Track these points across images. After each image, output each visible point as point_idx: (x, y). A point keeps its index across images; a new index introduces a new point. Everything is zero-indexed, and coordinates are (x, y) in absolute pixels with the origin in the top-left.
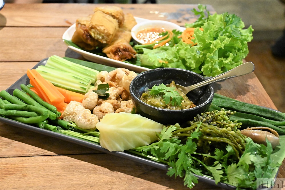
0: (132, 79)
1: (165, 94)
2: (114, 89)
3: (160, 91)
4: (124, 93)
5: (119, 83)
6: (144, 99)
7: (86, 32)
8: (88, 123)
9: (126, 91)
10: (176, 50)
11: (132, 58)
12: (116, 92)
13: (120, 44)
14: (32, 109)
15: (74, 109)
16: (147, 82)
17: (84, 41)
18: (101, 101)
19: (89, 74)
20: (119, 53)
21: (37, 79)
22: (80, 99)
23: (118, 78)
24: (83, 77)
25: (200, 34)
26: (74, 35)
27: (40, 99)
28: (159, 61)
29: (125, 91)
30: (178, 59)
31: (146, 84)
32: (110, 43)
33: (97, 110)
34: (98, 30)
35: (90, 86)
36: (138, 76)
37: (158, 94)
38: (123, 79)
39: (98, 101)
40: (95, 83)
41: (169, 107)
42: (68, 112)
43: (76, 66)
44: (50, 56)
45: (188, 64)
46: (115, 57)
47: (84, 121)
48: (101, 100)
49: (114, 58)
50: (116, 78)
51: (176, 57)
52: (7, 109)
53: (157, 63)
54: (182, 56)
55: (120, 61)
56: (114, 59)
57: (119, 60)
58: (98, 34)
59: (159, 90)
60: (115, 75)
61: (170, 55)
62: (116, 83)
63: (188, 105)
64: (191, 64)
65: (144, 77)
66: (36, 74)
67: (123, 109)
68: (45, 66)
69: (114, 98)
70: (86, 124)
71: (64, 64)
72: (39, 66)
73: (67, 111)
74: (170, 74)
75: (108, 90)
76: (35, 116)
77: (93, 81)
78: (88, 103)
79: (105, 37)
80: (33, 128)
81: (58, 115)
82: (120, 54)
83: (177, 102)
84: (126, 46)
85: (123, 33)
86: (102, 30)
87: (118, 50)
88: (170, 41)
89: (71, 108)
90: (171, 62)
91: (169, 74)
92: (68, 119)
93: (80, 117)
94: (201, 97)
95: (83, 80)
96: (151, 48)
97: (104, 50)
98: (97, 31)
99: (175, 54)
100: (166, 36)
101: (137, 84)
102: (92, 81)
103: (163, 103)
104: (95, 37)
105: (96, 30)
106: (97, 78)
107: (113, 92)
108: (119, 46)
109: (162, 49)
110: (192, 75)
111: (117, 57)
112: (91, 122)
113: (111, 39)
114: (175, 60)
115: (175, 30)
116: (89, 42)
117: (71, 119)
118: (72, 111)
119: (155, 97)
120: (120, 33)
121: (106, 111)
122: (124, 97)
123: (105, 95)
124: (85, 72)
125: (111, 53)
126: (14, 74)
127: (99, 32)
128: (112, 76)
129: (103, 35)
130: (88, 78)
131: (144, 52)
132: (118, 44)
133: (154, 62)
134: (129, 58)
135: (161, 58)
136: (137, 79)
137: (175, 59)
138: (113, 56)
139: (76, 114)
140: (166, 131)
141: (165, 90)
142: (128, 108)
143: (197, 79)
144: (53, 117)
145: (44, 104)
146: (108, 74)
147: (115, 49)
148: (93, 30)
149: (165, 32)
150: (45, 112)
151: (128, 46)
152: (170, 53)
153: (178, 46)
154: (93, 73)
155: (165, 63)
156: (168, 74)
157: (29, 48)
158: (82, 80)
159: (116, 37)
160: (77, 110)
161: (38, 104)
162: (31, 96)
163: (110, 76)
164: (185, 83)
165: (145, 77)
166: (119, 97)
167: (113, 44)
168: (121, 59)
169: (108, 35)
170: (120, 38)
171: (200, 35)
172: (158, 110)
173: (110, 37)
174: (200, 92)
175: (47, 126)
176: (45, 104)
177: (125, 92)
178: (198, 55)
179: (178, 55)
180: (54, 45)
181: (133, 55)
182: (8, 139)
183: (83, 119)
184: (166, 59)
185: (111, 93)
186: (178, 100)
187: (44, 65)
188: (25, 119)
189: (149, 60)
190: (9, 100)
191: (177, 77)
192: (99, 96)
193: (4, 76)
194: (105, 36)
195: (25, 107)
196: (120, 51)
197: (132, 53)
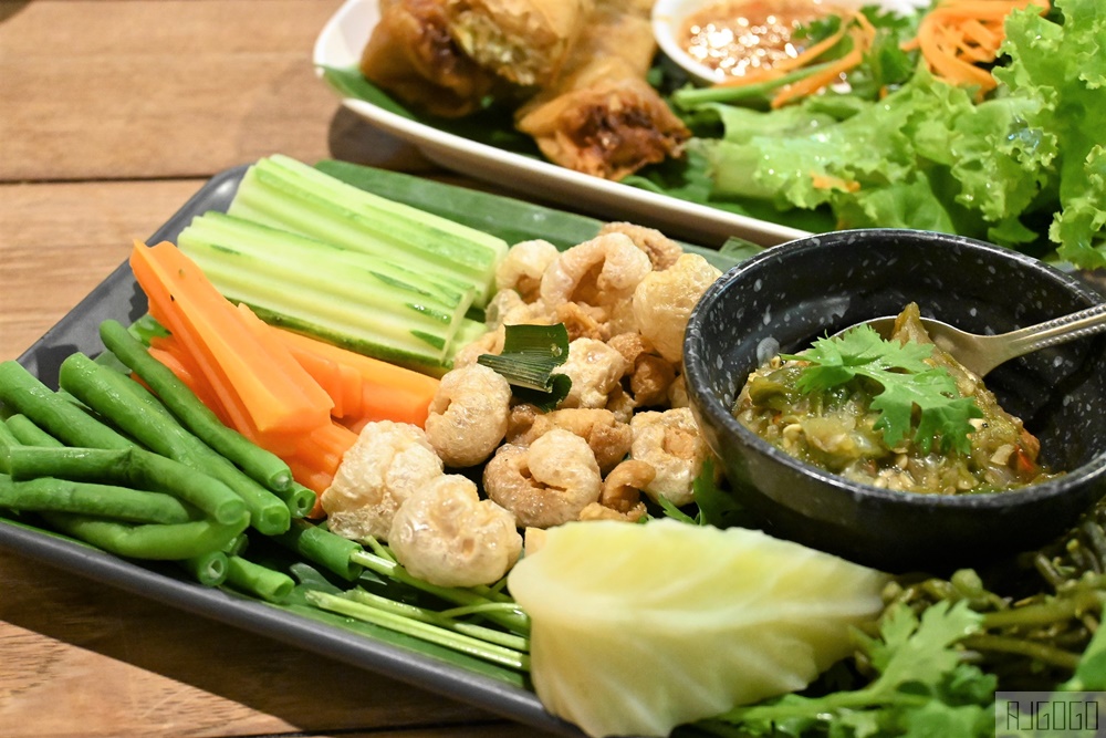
0: (695, 298)
1: (880, 389)
2: (595, 349)
3: (852, 371)
4: (645, 368)
5: (617, 309)
6: (760, 413)
7: (430, 27)
8: (466, 558)
9: (656, 355)
10: (903, 122)
11: (668, 157)
12: (605, 369)
13: (601, 90)
14: (160, 478)
15: (383, 472)
16: (768, 308)
17: (425, 72)
18: (525, 414)
19: (457, 260)
20: (600, 134)
21: (183, 301)
22: (413, 401)
23: (614, 283)
24: (424, 274)
25: (1043, 39)
26: (370, 45)
27: (200, 415)
28: (812, 179)
29: (651, 355)
30: (908, 168)
31: (761, 319)
32: (553, 83)
33: (510, 474)
34: (492, 16)
35: (463, 325)
36: (722, 282)
37: (841, 386)
38: (641, 295)
39: (508, 417)
40: (490, 306)
41: (904, 461)
42: (353, 490)
43: (389, 214)
44: (254, 164)
45: (969, 198)
46: (581, 154)
47: (440, 546)
48: (524, 408)
49: (580, 163)
50: (601, 283)
51: (896, 156)
52: (25, 474)
53: (805, 190)
54: (930, 151)
55: (607, 177)
56: (575, 168)
57: (602, 173)
58: (492, 37)
59: (848, 360)
60: (595, 269)
61: (868, 147)
62: (599, 312)
63: (1004, 442)
64: (981, 194)
65: (753, 283)
66: (180, 271)
67: (647, 466)
68: (229, 217)
69: (595, 397)
70: (452, 564)
71: (326, 202)
72: (197, 220)
73: (347, 483)
74: (890, 263)
75: (562, 359)
76: (175, 520)
77: (478, 293)
78: (461, 432)
79: (529, 52)
80: (163, 586)
81: (301, 503)
82: (606, 141)
83: (951, 431)
84: (634, 97)
85: (616, 29)
86: (514, 17)
87: (598, 119)
88: (857, 68)
89: (370, 468)
90: (872, 182)
91: (884, 263)
92: (351, 525)
93: (417, 527)
94: (1069, 393)
95: (428, 295)
96: (757, 103)
97: (523, 116)
98: (492, 26)
99: (897, 144)
100: (830, 42)
101: (721, 327)
102: (474, 296)
103: (868, 436)
104: (477, 52)
105: (485, 18)
106: (499, 281)
107: (589, 367)
108: (600, 97)
109: (818, 109)
110: (1013, 270)
111: (592, 159)
112: (481, 555)
113: (558, 62)
114: (896, 173)
115: (875, 8)
116: (450, 79)
117: (367, 529)
118: (374, 484)
119: (825, 406)
120: (601, 28)
121: (555, 484)
122: (647, 388)
123: (548, 385)
124: (436, 246)
125: (559, 135)
126: (78, 247)
127: (502, 26)
128: (581, 272)
129: (519, 41)
130: (451, 281)
131: (730, 129)
132: (592, 86)
133: (789, 183)
134: (654, 160)
135: (824, 161)
136: (718, 300)
137: (895, 165)
138: (570, 150)
139: (398, 502)
140: (915, 632)
141: (877, 363)
142: (675, 460)
143: (1044, 293)
144: (273, 519)
145: (222, 441)
146: (557, 261)
147: (582, 113)
148: (468, 18)
149: (825, 22)
150: (228, 504)
151: (645, 95)
152: (865, 135)
153: (907, 97)
154: (478, 252)
155: (844, 190)
156: (879, 263)
157: (150, 107)
158: (420, 292)
159: (584, 46)
160: (402, 477)
161: (193, 440)
162: (156, 394)
163: (567, 271)
164: (973, 312)
165: (758, 285)
166: (620, 390)
167: (569, 90)
168: (611, 167)
169: (545, 42)
170: (600, 56)
171: (1046, 44)
172: (858, 499)
173: (556, 52)
174: (1057, 363)
175: (241, 572)
176: (226, 444)
177: (649, 363)
178: (1029, 150)
179: (909, 148)
180: (276, 86)
181: (670, 142)
182: (32, 636)
183: (435, 534)
184: (849, 168)
185: (577, 370)
186: (951, 423)
187: (222, 207)
188: (120, 536)
189: (765, 173)
190: (36, 418)
191: (928, 281)
192: (512, 387)
193: (24, 259)
194: (532, 46)
195: (120, 459)
196: (606, 126)
197: (667, 135)
